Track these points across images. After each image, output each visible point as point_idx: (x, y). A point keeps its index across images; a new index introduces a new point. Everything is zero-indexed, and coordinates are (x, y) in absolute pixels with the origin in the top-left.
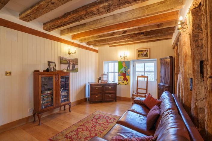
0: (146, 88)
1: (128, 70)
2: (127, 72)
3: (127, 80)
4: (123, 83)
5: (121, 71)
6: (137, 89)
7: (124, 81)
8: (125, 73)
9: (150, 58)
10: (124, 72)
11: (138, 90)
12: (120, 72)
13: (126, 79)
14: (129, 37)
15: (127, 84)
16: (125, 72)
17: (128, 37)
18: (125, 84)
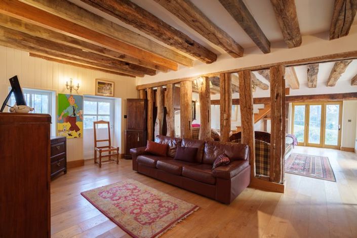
0: (108, 139)
1: (80, 111)
2: (78, 115)
3: (77, 129)
4: (70, 135)
5: (65, 112)
6: (96, 141)
7: (71, 132)
8: (73, 116)
9: (114, 96)
10: (71, 114)
11: (97, 143)
12: (63, 114)
13: (75, 128)
14: (110, 62)
15: (78, 136)
16: (75, 114)
17: (109, 60)
18: (73, 137)
